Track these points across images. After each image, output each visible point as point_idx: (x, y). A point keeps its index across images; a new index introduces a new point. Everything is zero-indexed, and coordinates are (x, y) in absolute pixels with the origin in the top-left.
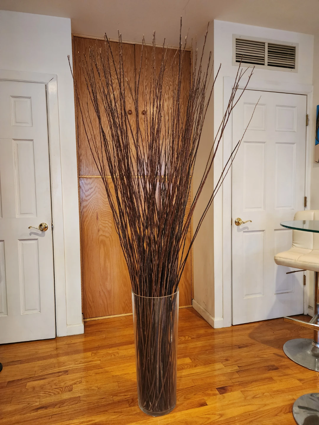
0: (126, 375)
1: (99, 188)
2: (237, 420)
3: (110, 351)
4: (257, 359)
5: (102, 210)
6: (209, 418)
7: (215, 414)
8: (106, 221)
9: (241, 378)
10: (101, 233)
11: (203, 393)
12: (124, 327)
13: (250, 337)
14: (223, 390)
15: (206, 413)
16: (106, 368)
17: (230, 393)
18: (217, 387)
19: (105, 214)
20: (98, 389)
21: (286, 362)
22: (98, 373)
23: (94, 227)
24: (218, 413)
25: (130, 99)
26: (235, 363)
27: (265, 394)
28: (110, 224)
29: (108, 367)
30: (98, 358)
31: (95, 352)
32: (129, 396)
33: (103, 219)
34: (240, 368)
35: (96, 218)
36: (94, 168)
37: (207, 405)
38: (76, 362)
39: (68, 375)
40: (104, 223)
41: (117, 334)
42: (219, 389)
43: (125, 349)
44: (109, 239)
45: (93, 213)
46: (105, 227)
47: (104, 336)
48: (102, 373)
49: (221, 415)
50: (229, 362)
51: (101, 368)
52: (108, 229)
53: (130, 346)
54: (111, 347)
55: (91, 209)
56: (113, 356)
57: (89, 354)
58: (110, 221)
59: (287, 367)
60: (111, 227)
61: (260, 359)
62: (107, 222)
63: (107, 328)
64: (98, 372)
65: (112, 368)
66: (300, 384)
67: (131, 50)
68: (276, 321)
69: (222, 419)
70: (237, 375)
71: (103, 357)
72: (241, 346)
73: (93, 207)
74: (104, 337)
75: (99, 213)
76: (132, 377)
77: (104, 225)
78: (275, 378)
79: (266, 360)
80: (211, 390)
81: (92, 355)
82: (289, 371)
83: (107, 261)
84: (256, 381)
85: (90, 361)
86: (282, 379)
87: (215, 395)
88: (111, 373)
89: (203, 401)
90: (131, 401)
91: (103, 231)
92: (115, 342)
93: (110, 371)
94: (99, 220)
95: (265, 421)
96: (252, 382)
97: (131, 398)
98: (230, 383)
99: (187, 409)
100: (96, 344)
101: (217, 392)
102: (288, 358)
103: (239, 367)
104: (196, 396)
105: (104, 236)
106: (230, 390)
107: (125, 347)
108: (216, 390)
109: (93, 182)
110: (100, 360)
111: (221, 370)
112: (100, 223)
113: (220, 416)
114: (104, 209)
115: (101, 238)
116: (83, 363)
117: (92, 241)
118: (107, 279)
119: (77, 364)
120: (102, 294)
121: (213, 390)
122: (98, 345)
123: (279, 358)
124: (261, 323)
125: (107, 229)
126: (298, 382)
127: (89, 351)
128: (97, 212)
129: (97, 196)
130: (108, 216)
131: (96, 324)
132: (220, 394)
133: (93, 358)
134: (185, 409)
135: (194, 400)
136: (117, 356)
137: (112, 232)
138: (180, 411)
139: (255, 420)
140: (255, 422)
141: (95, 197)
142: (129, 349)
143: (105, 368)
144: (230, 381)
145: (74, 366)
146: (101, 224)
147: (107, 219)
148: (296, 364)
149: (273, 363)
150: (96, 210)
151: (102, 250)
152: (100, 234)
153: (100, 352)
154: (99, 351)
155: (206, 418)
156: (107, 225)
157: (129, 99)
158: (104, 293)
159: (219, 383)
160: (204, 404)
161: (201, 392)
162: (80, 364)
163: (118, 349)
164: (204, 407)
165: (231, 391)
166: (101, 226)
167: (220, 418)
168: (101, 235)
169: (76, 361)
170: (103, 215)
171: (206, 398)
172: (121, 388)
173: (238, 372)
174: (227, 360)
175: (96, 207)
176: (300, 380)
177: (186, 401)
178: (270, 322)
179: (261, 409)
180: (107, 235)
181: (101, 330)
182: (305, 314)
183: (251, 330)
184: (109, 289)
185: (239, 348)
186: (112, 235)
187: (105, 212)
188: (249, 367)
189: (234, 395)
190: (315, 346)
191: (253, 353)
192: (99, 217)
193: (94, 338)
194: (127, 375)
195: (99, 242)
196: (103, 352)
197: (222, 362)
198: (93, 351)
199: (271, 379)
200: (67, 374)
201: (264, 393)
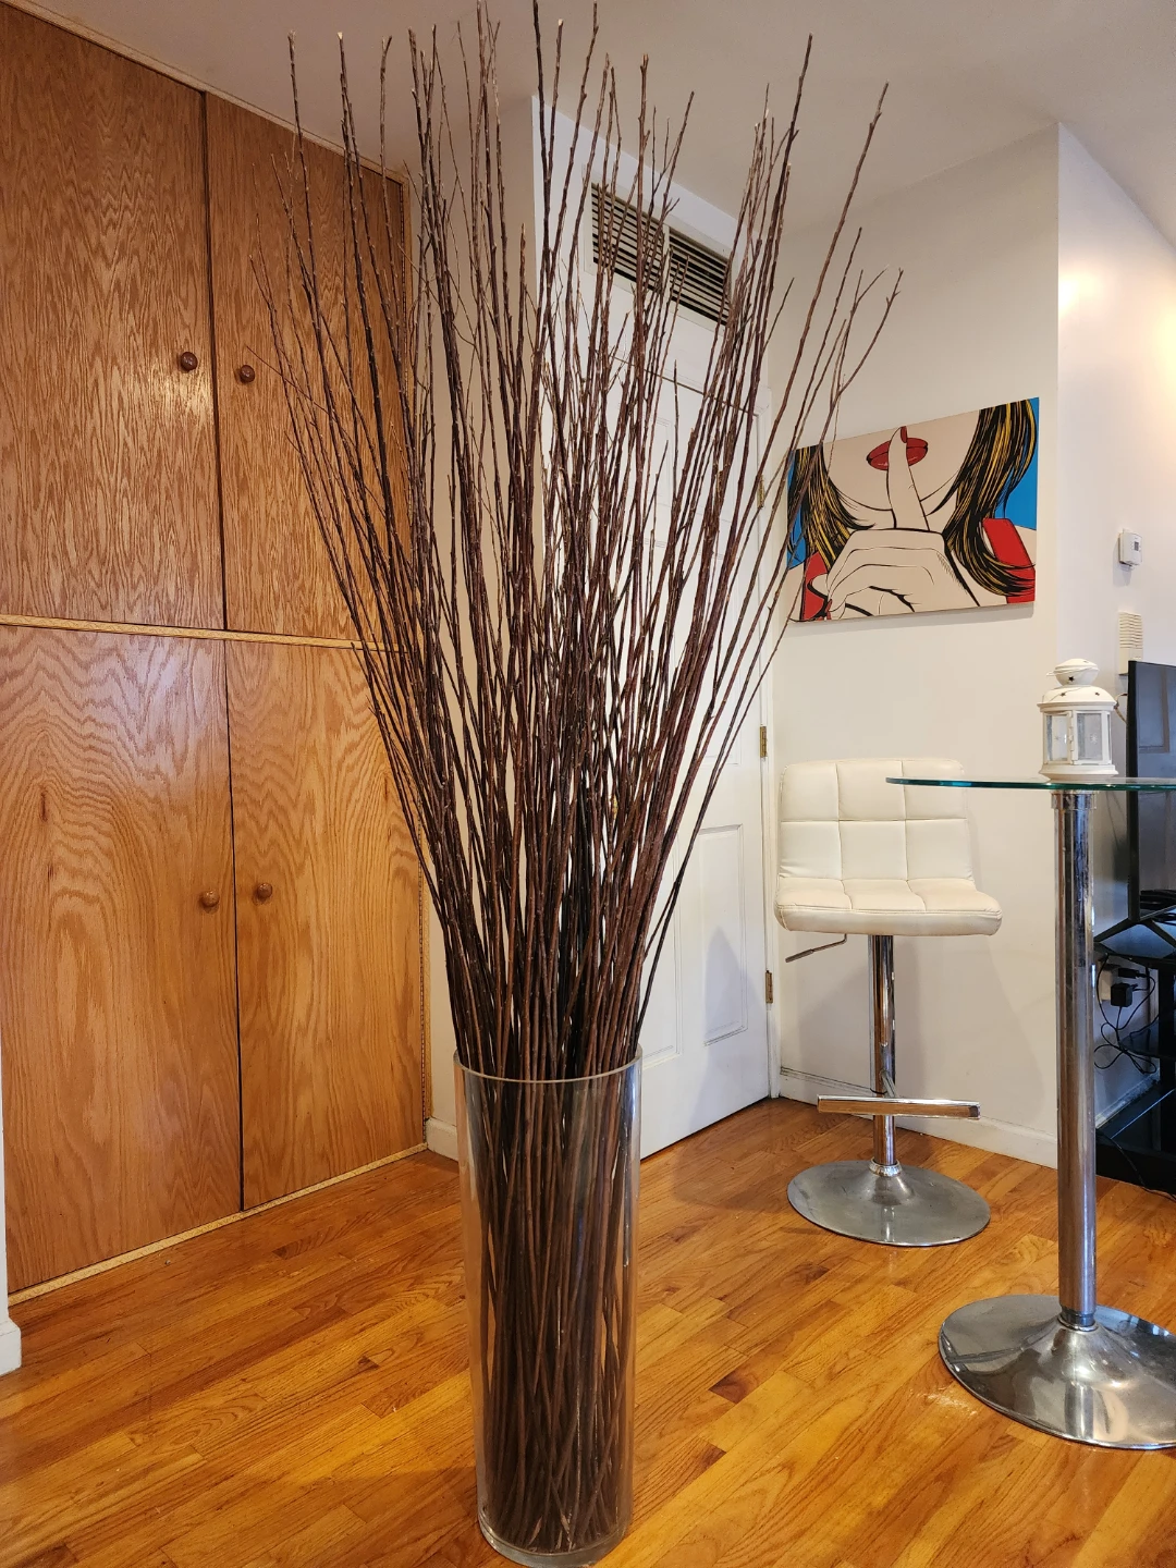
0: (357, 1466)
1: (52, 676)
2: (841, 1462)
3: (215, 1397)
4: (751, 1259)
5: (67, 778)
6: (762, 1492)
7: (768, 1471)
8: (86, 824)
9: (754, 1333)
10: (62, 881)
11: (681, 1418)
12: (203, 1291)
13: (684, 1200)
14: (732, 1387)
15: (742, 1481)
16: (252, 1470)
17: (760, 1389)
18: (710, 1384)
19: (81, 792)
20: (279, 1560)
21: (831, 1246)
22: (227, 1502)
23: (28, 853)
24: (774, 1462)
25: (186, 308)
26: (705, 1290)
27: (851, 1355)
28: (104, 841)
29: (253, 1463)
30: (175, 1443)
31: (141, 1424)
32: (432, 1538)
33: (70, 816)
34: (728, 1300)
35: (38, 811)
36: (27, 583)
37: (723, 1453)
38: (80, 1497)
39: (76, 1561)
40: (74, 836)
41: (194, 1323)
42: (720, 1390)
43: (280, 1371)
44: (98, 907)
45: (24, 788)
46: (80, 854)
47: (135, 1349)
48: (242, 1494)
49: (789, 1466)
50: (681, 1295)
51: (226, 1479)
52: (96, 861)
53: (289, 1351)
54: (208, 1382)
55: (13, 772)
56: (241, 1415)
57: (118, 1443)
58: (106, 827)
59: (846, 1258)
60: (109, 854)
61: (758, 1257)
62: (90, 831)
63: (124, 1315)
64: (225, 1499)
65: (273, 1458)
66: (906, 1295)
67: (187, 109)
68: (711, 1133)
69: (797, 1479)
70: (735, 1329)
71: (197, 1432)
72: (679, 1232)
73: (25, 763)
74: (140, 1353)
75: (51, 791)
76: (392, 1463)
77: (75, 844)
78: (840, 1299)
79: (778, 1256)
80: (700, 1401)
81: (139, 1441)
82: (857, 1269)
83: (92, 1012)
84: (800, 1324)
85: (147, 1471)
86: (858, 1297)
87: (721, 1411)
88: (284, 1479)
89: (701, 1447)
90: (455, 1549)
91: (74, 873)
92: (210, 1359)
93: (276, 1474)
94: (50, 820)
95: (913, 1434)
96: (791, 1333)
97: (445, 1540)
98: (734, 1358)
99: (674, 1494)
100: (126, 1392)
101: (721, 1400)
102: (824, 1232)
103: (721, 1299)
104: (666, 1439)
105: (78, 894)
106: (751, 1378)
107: (270, 1362)
108: (712, 1394)
109: (22, 645)
110: (192, 1449)
111: (677, 1328)
112: (57, 835)
113: (786, 1473)
114: (77, 773)
115: (64, 905)
116: (119, 1487)
117: (18, 921)
118: (91, 1090)
119: (91, 1502)
120: (68, 1165)
121: (703, 1398)
122: (136, 1394)
123: (802, 1238)
124: (679, 1149)
125: (89, 863)
126: (900, 1289)
127: (110, 1431)
128: (42, 787)
129: (43, 710)
130: (92, 802)
131: (54, 1314)
132: (736, 1402)
133: (153, 1453)
134: (665, 1495)
135: (672, 1454)
136: (260, 1407)
137: (114, 875)
138: (658, 1505)
139: (885, 1439)
140: (891, 1448)
141: (33, 713)
142: (293, 1364)
143: (248, 1472)
144: (731, 1351)
145: (80, 1515)
146: (61, 842)
147: (90, 818)
148: (859, 1243)
149: (801, 1258)
150: (39, 774)
151: (68, 962)
152: (56, 886)
153: (167, 1417)
154: (157, 1416)
155: (755, 1493)
156: (90, 845)
157: (182, 307)
158: (78, 1160)
159: (704, 1369)
160: (711, 1456)
161: (675, 1418)
162: (101, 1496)
163: (244, 1380)
164: (720, 1462)
165: (758, 1381)
166: (61, 852)
167: (790, 1476)
168: (64, 892)
169: (77, 1493)
170: (71, 799)
171: (703, 1433)
172: (376, 1521)
173: (733, 1316)
174: (672, 1290)
175: (39, 762)
176: (901, 1283)
177: (648, 1466)
178: (701, 1138)
179: (877, 1403)
180: (91, 889)
181: (98, 1330)
182: (773, 1096)
183: (669, 1177)
184: (99, 1137)
185: (677, 1240)
186: (111, 889)
187: (80, 784)
188: (749, 1292)
189: (774, 1391)
190: (881, 1175)
191: (725, 1244)
192: (52, 808)
193: (88, 1370)
194: (364, 1463)
195: (54, 926)
196: (181, 1413)
197: (662, 1301)
198: (130, 1423)
199: (830, 1306)
200: (69, 1557)
201: (847, 1354)
